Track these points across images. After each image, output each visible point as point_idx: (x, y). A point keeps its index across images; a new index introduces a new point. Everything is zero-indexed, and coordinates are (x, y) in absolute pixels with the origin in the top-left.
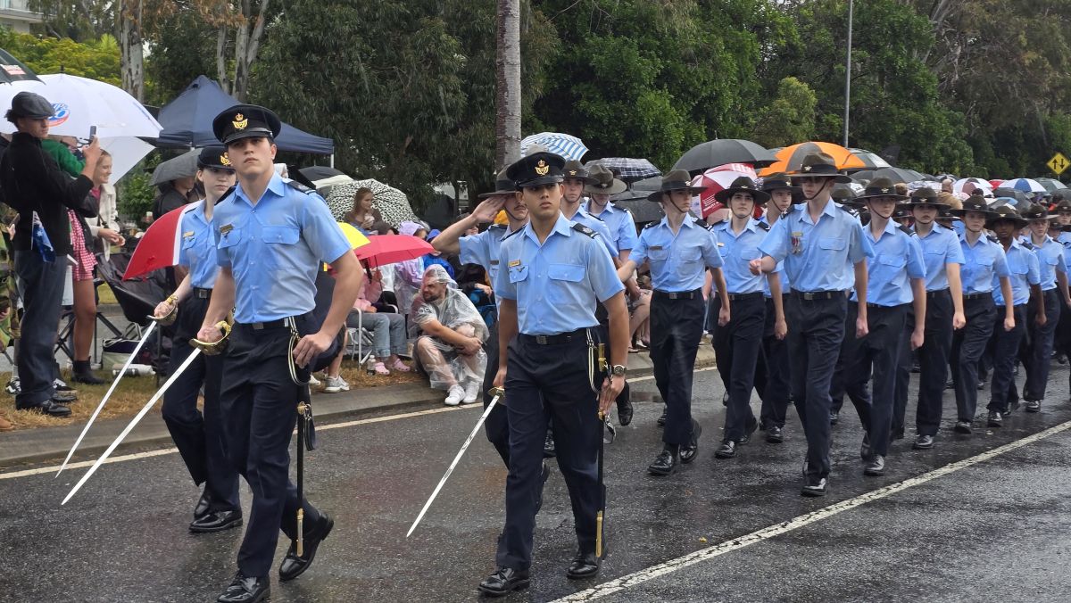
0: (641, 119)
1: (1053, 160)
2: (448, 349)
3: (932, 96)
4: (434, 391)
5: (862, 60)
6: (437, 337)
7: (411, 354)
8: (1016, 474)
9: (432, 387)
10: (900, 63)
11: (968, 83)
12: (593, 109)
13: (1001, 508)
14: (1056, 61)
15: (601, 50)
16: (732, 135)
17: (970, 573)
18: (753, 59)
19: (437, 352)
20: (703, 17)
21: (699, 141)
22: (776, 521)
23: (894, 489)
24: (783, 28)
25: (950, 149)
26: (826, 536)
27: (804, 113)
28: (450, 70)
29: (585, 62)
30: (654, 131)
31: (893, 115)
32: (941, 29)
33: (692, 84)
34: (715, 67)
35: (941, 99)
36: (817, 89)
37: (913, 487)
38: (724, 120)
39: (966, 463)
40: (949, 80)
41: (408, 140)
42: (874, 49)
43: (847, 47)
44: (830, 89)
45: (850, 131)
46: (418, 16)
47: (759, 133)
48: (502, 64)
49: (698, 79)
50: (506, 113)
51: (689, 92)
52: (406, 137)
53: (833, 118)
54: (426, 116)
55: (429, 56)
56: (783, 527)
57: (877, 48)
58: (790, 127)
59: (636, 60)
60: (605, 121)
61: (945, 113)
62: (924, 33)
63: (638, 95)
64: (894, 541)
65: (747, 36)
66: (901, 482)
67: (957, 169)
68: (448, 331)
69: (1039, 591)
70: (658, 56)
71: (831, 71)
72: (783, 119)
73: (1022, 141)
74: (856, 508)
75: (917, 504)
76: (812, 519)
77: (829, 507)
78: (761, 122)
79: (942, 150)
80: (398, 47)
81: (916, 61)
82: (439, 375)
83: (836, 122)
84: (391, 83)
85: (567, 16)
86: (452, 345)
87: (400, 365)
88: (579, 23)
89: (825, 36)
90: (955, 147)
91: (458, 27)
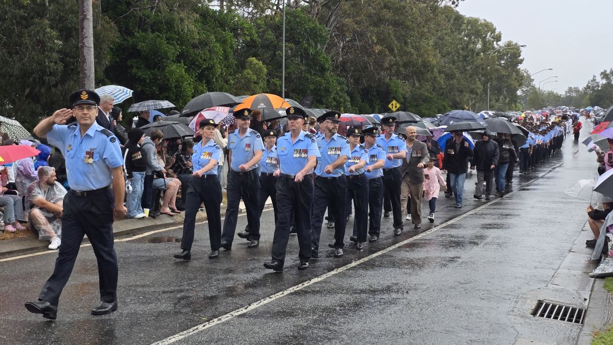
0: (168, 80)
1: (391, 104)
2: (51, 215)
3: (328, 69)
4: (42, 241)
5: (291, 49)
6: (43, 208)
7: (27, 220)
8: (370, 273)
9: (40, 239)
10: (311, 51)
11: (347, 62)
12: (140, 74)
13: (363, 291)
14: (391, 51)
15: (144, 40)
16: (221, 90)
17: (345, 328)
18: (232, 47)
19: (44, 218)
20: (203, 23)
21: (202, 92)
22: (242, 306)
23: (306, 284)
24: (248, 31)
25: (338, 98)
26: (269, 313)
27: (260, 78)
28: (52, 49)
29: (134, 47)
30: (176, 87)
31: (308, 79)
32: (332, 33)
33: (198, 60)
34: (210, 51)
35: (333, 71)
36: (267, 65)
37: (317, 283)
38: (217, 81)
39: (344, 268)
40: (337, 61)
41: (27, 91)
42: (297, 43)
43: (283, 42)
44: (274, 64)
45: (285, 87)
46: (32, 18)
47: (236, 89)
48: (82, 47)
49: (201, 58)
50: (85, 75)
51: (196, 65)
52: (25, 89)
53: (276, 81)
54: (38, 76)
55: (39, 41)
56: (246, 309)
57: (299, 42)
58: (252, 86)
59: (165, 46)
60: (148, 81)
61: (336, 78)
62: (324, 34)
63: (166, 66)
64: (305, 312)
65: (229, 35)
66: (310, 280)
67: (342, 109)
68: (51, 204)
69: (381, 335)
70: (178, 44)
71: (275, 54)
72: (249, 81)
73: (375, 93)
74: (286, 296)
75: (318, 292)
76: (262, 304)
77: (271, 296)
78: (237, 82)
79: (334, 99)
80: (20, 36)
81: (320, 50)
82: (45, 231)
83: (278, 83)
84: (16, 58)
85: (124, 20)
86: (53, 213)
87: (19, 226)
88: (131, 24)
89: (271, 35)
90: (341, 97)
91: (57, 25)
